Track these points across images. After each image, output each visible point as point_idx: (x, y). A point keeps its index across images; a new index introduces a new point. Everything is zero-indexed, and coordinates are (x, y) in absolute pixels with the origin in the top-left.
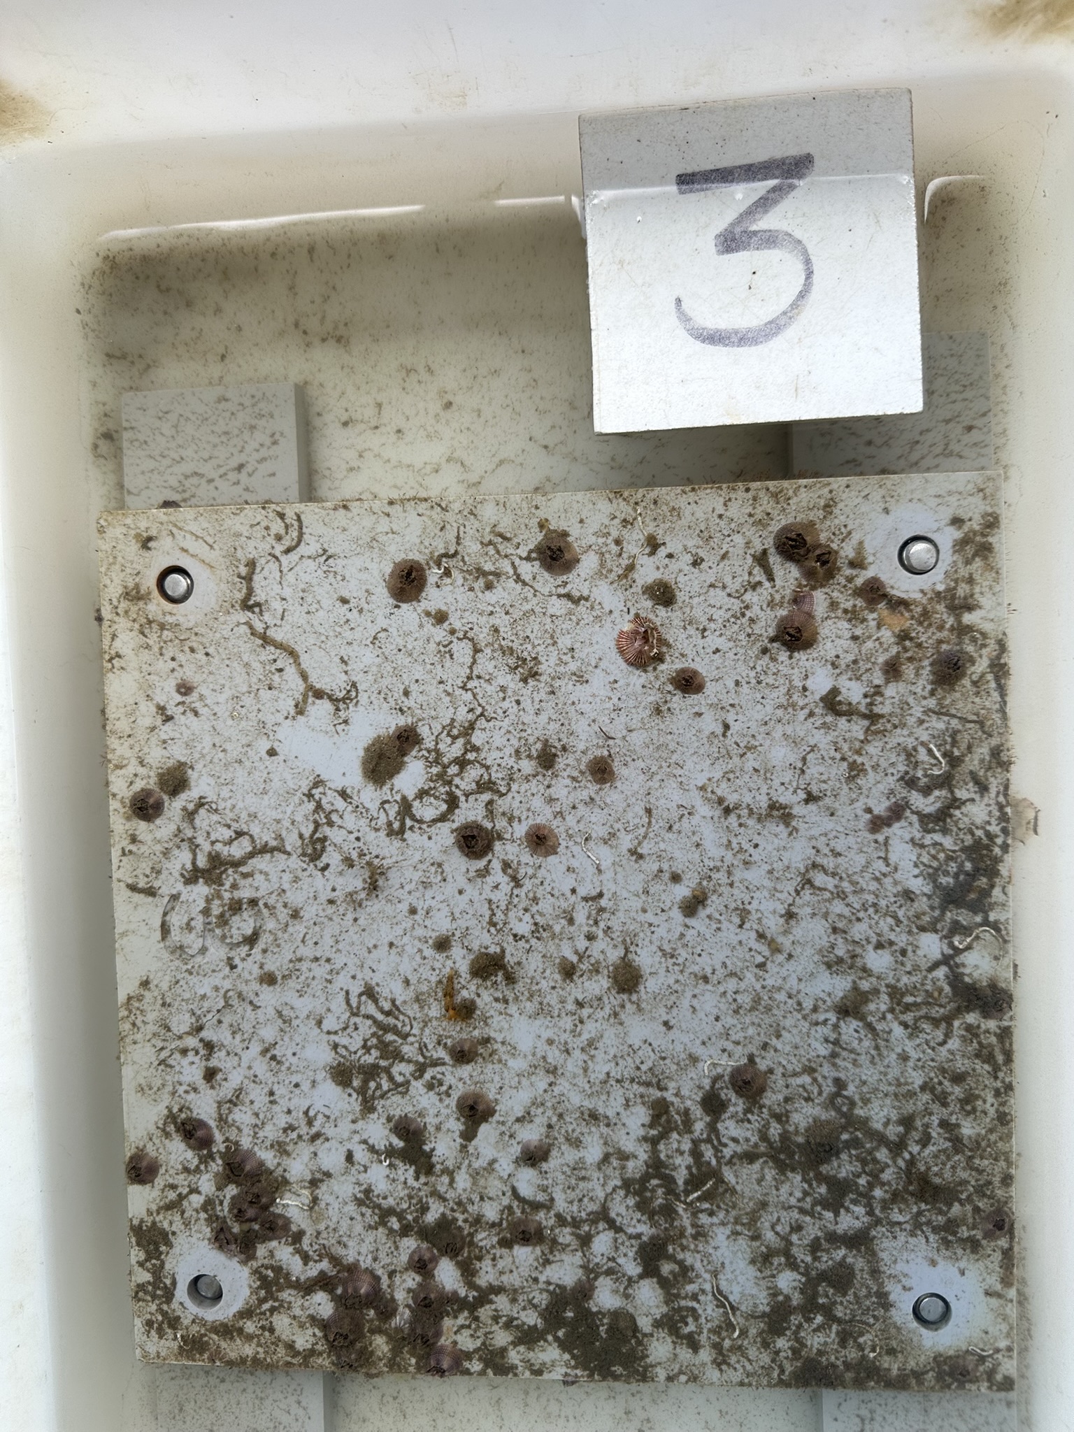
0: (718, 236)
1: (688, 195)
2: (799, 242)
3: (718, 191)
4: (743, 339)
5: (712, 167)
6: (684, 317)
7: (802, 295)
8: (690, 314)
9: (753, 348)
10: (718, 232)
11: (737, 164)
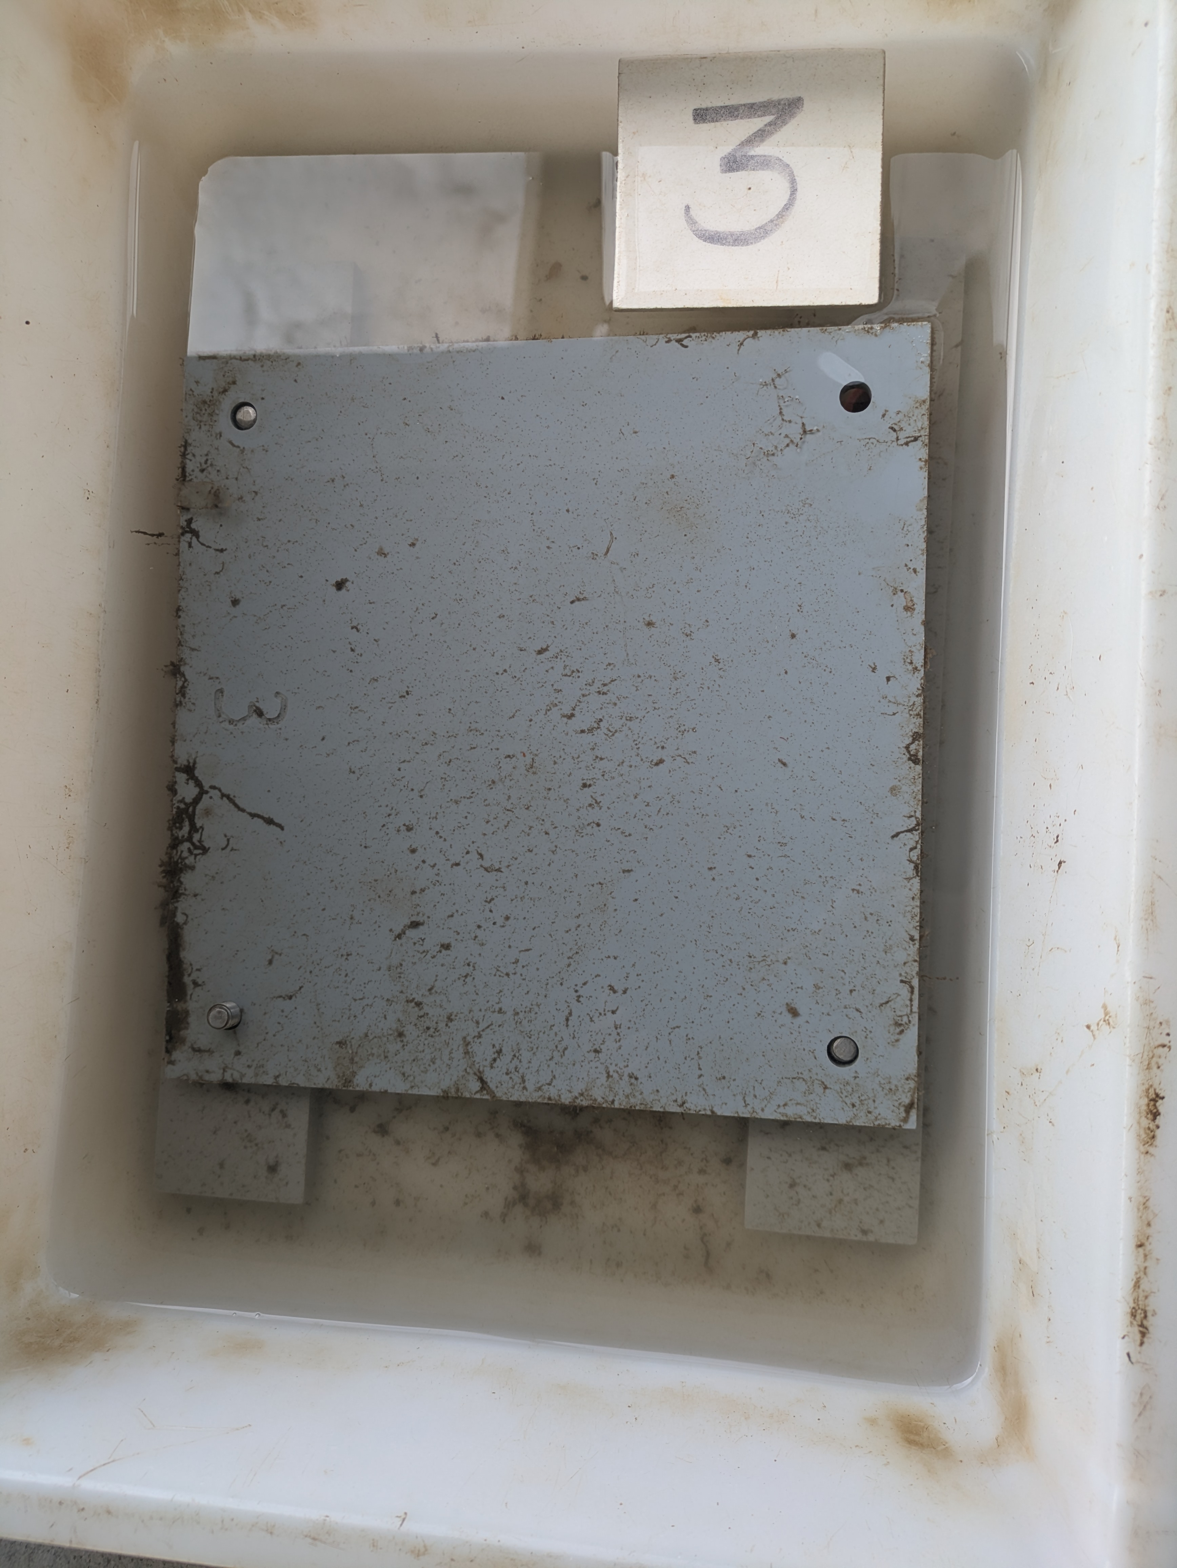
0: (723, 158)
1: (701, 125)
2: (788, 166)
3: (725, 123)
4: (738, 240)
5: (722, 104)
6: (691, 221)
7: (788, 207)
8: (697, 220)
9: (744, 248)
10: (723, 155)
11: (742, 102)
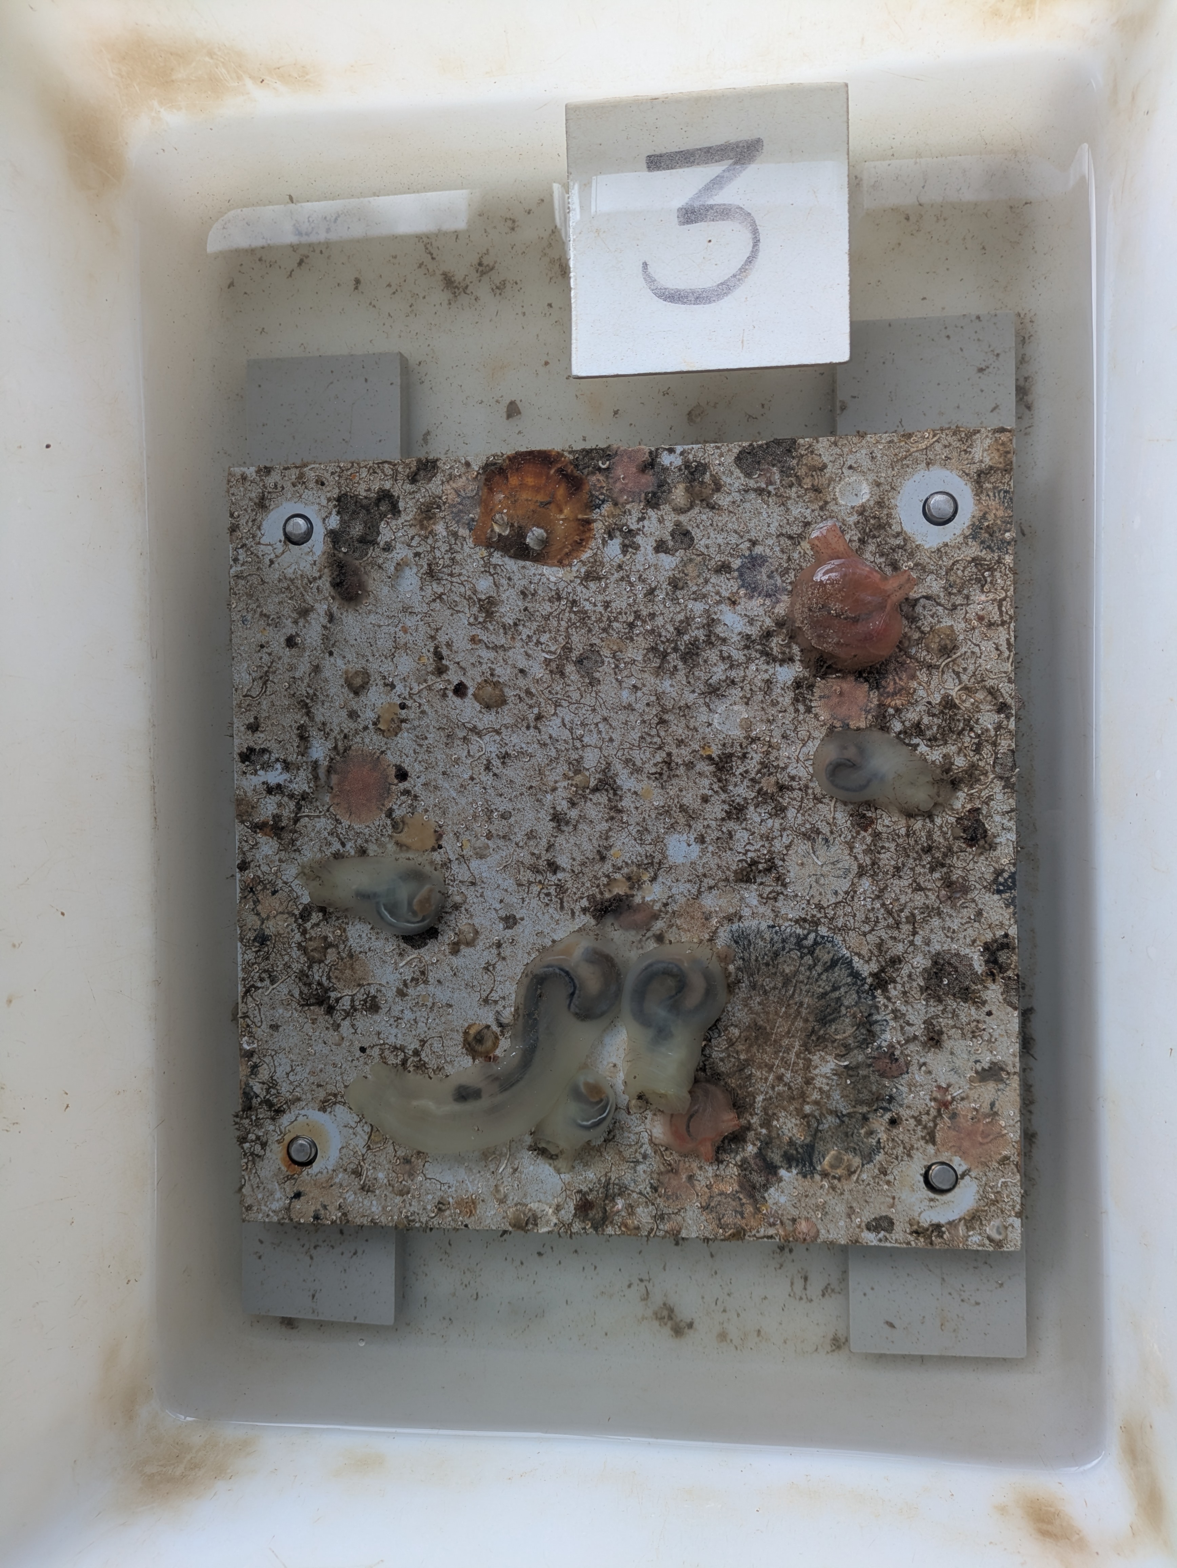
0: (679, 210)
1: (655, 173)
2: (749, 214)
3: (680, 170)
4: (699, 298)
5: (678, 150)
6: (649, 279)
7: (750, 260)
8: (656, 278)
9: (707, 306)
10: (680, 206)
11: (698, 147)
